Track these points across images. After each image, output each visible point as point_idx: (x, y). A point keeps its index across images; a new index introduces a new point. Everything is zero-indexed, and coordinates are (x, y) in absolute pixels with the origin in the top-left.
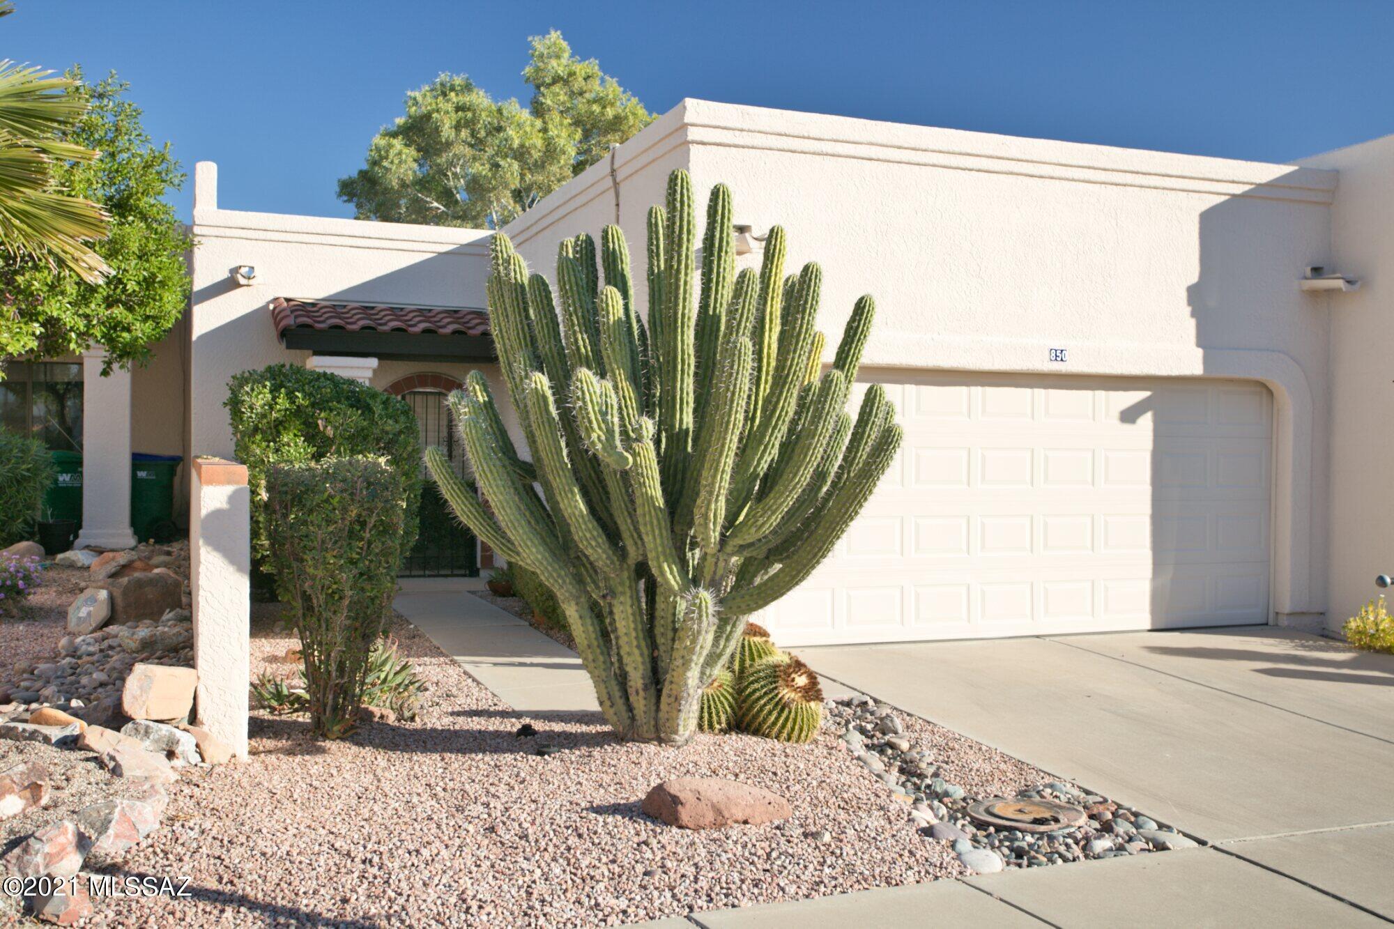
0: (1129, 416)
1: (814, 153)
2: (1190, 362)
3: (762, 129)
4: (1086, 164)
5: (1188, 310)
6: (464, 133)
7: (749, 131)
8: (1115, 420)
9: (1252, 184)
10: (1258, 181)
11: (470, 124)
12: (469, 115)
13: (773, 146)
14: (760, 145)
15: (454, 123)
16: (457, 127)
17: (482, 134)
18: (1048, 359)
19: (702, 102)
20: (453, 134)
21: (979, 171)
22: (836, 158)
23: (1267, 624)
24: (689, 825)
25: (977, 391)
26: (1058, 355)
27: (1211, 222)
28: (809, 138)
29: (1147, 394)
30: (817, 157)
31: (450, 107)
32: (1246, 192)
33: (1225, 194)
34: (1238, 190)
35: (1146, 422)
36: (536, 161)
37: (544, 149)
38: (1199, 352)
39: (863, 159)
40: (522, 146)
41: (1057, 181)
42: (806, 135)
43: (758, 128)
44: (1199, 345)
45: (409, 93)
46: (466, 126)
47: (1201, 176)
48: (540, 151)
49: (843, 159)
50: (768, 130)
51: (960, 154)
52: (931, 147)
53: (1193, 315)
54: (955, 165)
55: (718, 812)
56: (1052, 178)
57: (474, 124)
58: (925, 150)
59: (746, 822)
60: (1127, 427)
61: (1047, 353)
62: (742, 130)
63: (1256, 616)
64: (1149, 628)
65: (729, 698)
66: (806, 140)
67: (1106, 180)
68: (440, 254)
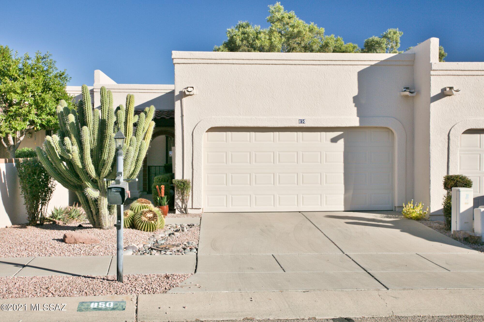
0: (334, 140)
1: (214, 64)
2: (355, 122)
3: (196, 58)
4: (311, 59)
5: (354, 104)
6: (245, 42)
7: (192, 59)
8: (329, 142)
9: (378, 61)
10: (381, 60)
11: (246, 39)
12: (246, 35)
13: (201, 63)
14: (196, 63)
15: (241, 39)
16: (242, 40)
17: (251, 41)
18: (298, 123)
19: (177, 52)
20: (240, 43)
21: (272, 64)
22: (222, 65)
23: (392, 210)
24: (67, 242)
25: (277, 134)
26: (302, 121)
27: (361, 75)
28: (212, 59)
29: (342, 133)
30: (216, 65)
31: (240, 33)
32: (376, 64)
33: (368, 65)
34: (373, 63)
35: (341, 142)
36: (267, 50)
37: (269, 46)
38: (358, 119)
39: (231, 64)
40: (261, 46)
41: (302, 66)
42: (211, 58)
43: (195, 58)
44: (358, 116)
45: (228, 29)
46: (245, 40)
47: (357, 60)
48: (268, 47)
49: (225, 65)
50: (199, 58)
51: (265, 60)
52: (254, 59)
53: (355, 106)
54: (263, 63)
55: (75, 240)
56: (299, 65)
57: (248, 39)
58: (252, 60)
59: (84, 243)
60: (334, 144)
61: (298, 121)
62: (190, 59)
63: (388, 207)
64: (343, 210)
65: (131, 219)
66: (212, 60)
67: (320, 64)
68: (167, 93)
